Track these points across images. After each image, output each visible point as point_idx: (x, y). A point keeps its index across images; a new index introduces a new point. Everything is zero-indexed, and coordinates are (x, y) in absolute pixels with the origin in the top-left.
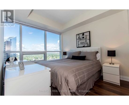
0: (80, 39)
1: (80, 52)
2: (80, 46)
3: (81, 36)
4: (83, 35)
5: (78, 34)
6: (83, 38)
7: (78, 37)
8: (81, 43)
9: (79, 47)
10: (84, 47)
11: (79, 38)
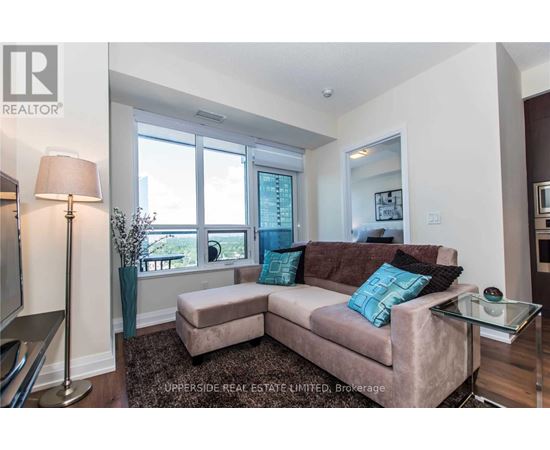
0: (384, 204)
1: (383, 231)
2: (382, 218)
3: (385, 196)
4: (390, 195)
5: (380, 193)
6: (390, 201)
7: (378, 197)
8: (385, 212)
9: (380, 220)
10: (391, 219)
11: (382, 202)
